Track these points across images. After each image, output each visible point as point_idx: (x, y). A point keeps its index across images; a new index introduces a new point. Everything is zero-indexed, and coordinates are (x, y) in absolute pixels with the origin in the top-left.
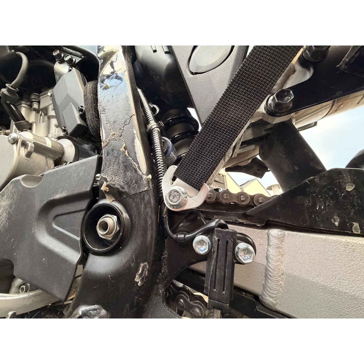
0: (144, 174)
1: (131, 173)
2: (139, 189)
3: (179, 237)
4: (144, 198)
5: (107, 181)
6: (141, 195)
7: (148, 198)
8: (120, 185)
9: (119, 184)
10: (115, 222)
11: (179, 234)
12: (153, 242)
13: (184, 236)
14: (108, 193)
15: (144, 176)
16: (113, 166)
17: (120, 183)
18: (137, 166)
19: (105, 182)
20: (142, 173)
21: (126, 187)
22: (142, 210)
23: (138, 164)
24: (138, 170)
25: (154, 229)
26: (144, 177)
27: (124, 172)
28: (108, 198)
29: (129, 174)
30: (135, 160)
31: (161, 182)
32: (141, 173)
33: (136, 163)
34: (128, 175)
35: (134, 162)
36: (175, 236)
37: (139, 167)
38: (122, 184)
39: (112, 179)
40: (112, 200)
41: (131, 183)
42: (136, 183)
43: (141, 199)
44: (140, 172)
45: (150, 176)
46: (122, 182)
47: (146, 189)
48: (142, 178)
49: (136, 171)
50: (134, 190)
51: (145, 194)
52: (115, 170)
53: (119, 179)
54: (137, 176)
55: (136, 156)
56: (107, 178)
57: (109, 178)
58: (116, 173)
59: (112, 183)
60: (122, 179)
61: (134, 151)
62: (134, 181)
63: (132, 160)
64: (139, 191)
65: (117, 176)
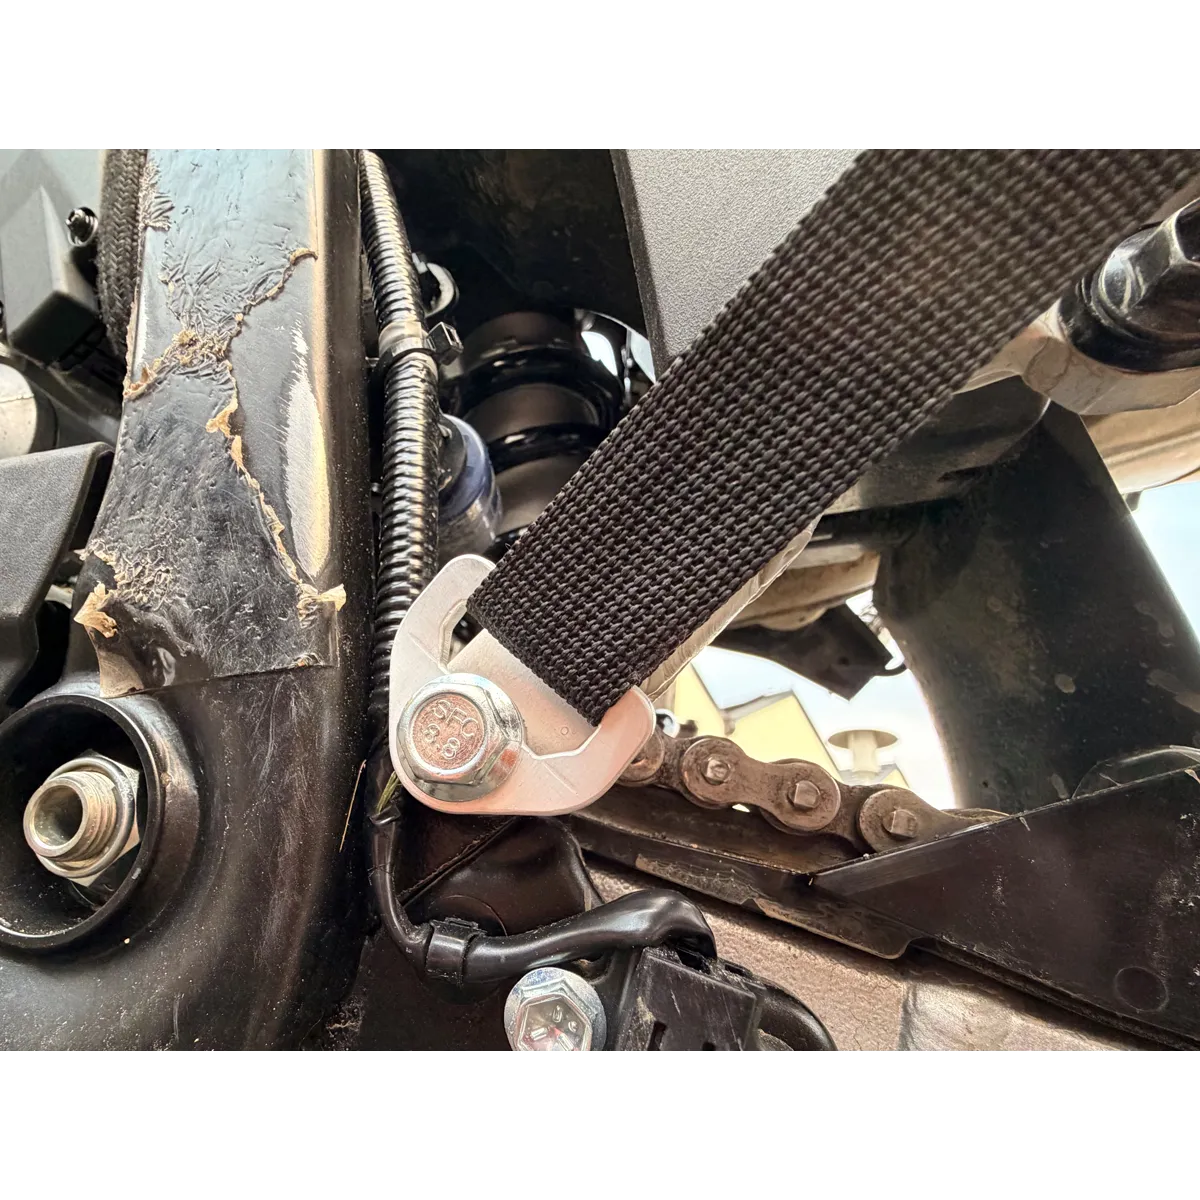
0: (307, 579)
1: (241, 559)
3: (436, 946)
4: (284, 708)
5: (111, 584)
6: (273, 686)
7: (307, 711)
9: (168, 608)
10: (126, 802)
11: (440, 932)
12: (294, 955)
13: (468, 950)
14: (110, 645)
15: (306, 587)
16: (158, 511)
17: (176, 602)
18: (279, 527)
19: (101, 587)
20: (301, 573)
21: (201, 629)
22: (265, 771)
23: (286, 515)
24: (280, 549)
25: (312, 886)
26: (307, 593)
27: (207, 552)
28: (108, 674)
29: (228, 562)
30: (276, 493)
31: (391, 637)
32: (291, 571)
34: (221, 567)
35: (267, 503)
36: (416, 938)
38: (183, 609)
39: (139, 576)
40: (125, 687)
41: (232, 616)
43: (269, 709)
44: (288, 561)
45: (338, 595)
46: (189, 601)
47: (303, 658)
48: (292, 595)
49: (268, 554)
50: (240, 655)
51: (295, 689)
52: (163, 533)
53: (175, 580)
54: (267, 580)
55: (282, 473)
56: (116, 568)
57: (125, 569)
58: (167, 548)
59: (137, 598)
60: (188, 585)
61: (277, 445)
62: (247, 605)
63: (259, 494)
64: (268, 663)
65: (167, 565)
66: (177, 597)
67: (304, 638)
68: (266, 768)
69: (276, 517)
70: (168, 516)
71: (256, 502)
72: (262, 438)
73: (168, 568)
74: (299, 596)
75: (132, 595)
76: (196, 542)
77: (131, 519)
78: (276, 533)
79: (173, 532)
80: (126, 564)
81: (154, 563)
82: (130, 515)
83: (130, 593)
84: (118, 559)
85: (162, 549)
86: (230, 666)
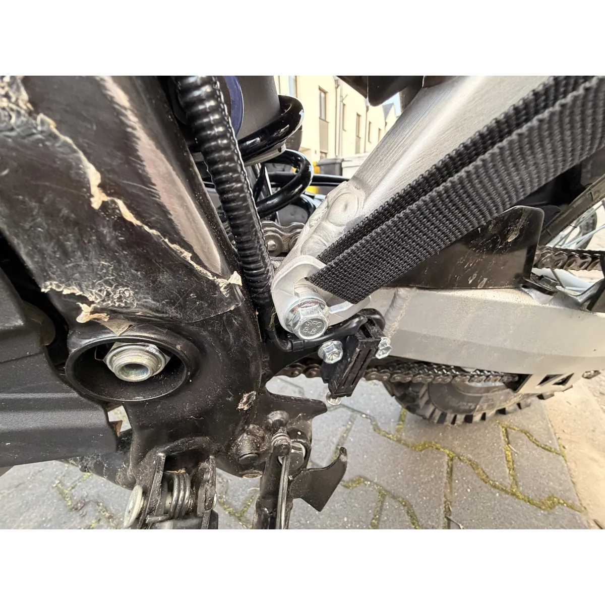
2: (214, 309)
4: (230, 323)
7: (241, 321)
8: (147, 306)
9: (142, 306)
15: (219, 280)
17: (146, 302)
19: (83, 305)
20: (214, 274)
21: (170, 309)
23: (189, 248)
24: (197, 267)
26: (222, 283)
29: (166, 278)
32: (209, 275)
33: (182, 247)
34: (164, 281)
35: (173, 243)
37: (195, 257)
38: (153, 304)
40: (126, 326)
41: (186, 301)
42: (199, 297)
44: (205, 271)
45: (236, 279)
48: (214, 286)
49: (190, 271)
50: (199, 313)
51: (232, 316)
52: (104, 271)
53: (136, 293)
54: (196, 282)
55: (170, 221)
56: (85, 295)
57: (93, 295)
58: (115, 279)
59: (116, 305)
60: (148, 294)
61: (153, 200)
62: (192, 295)
63: (163, 239)
64: (216, 313)
65: (123, 287)
66: (144, 300)
67: (229, 300)
68: (232, 340)
69: (183, 250)
70: (99, 261)
71: (163, 244)
72: (138, 196)
73: (126, 288)
74: (218, 285)
75: (111, 305)
76: (136, 272)
77: (67, 266)
78: (189, 259)
79: (112, 269)
80: (91, 292)
81: (113, 287)
82: (64, 264)
83: (109, 304)
84: (81, 290)
85: (112, 280)
86: (197, 318)
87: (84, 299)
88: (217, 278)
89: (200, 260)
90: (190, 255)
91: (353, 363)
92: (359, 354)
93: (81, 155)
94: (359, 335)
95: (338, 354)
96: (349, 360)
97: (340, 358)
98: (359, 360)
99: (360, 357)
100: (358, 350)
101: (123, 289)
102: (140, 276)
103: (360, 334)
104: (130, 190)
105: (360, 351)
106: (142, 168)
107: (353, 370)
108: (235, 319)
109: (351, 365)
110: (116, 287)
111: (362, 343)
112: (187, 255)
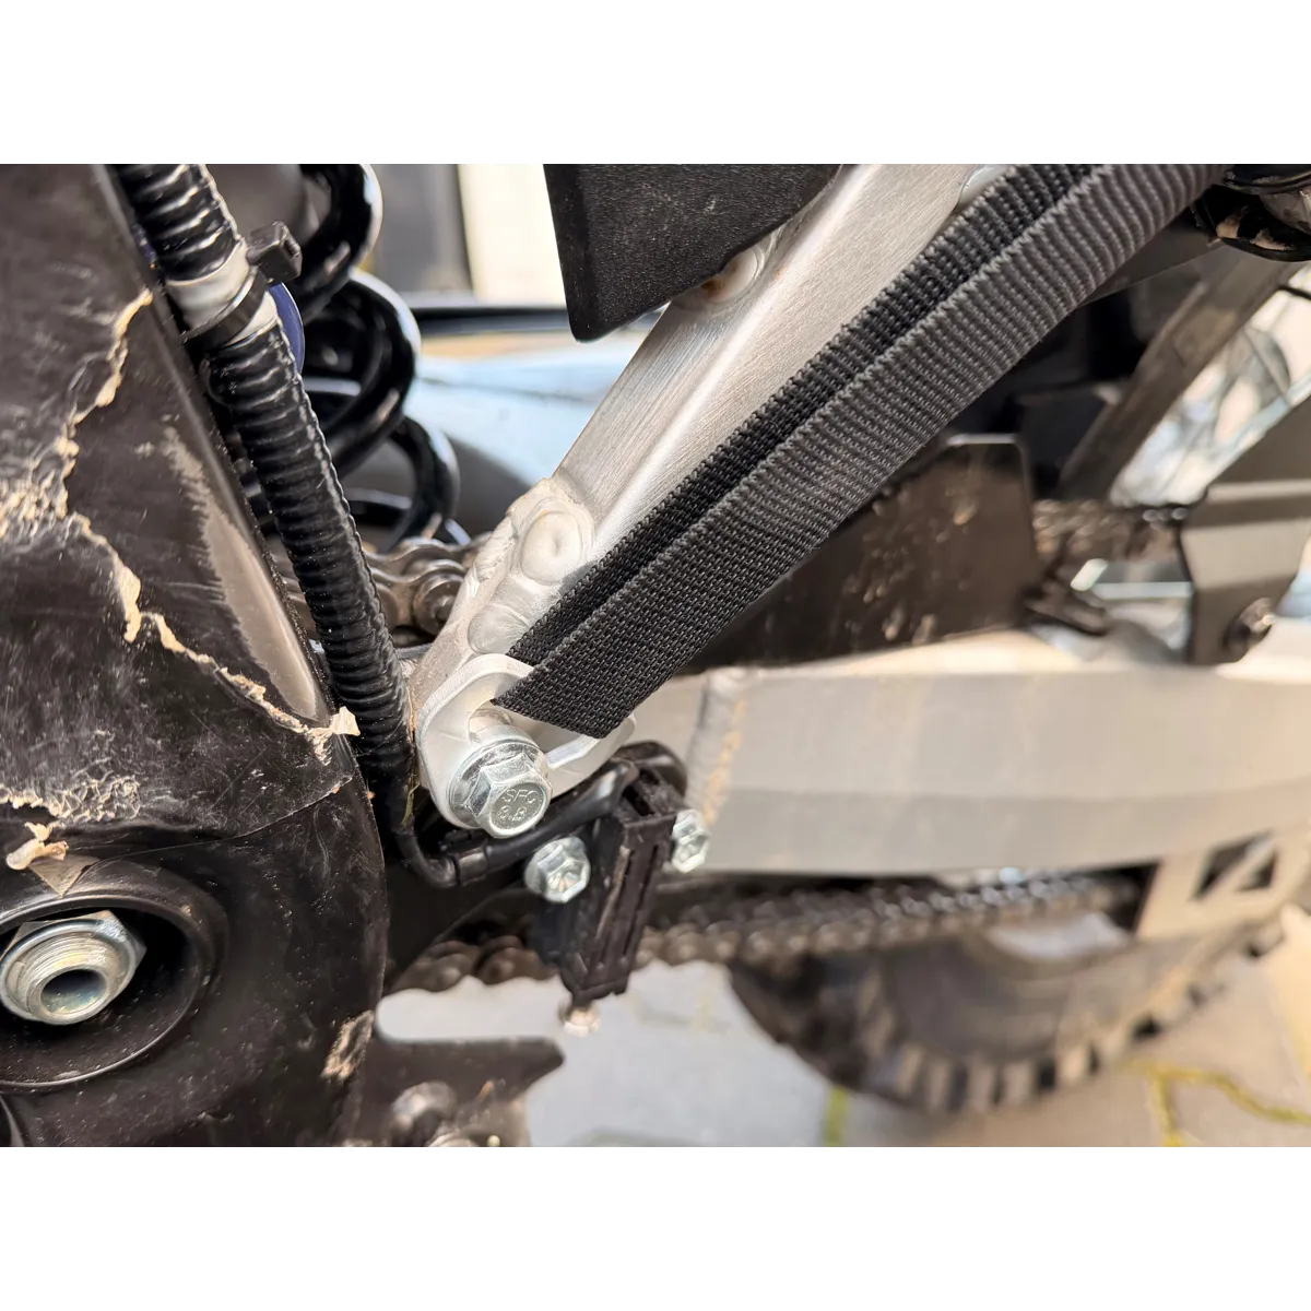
0: (312, 724)
1: (225, 739)
2: (297, 796)
4: (327, 825)
6: (308, 816)
7: (351, 817)
8: (158, 812)
9: (150, 811)
15: (313, 732)
17: (159, 802)
18: (260, 691)
19: (36, 829)
21: (205, 810)
22: (326, 871)
23: (262, 676)
24: (272, 711)
26: (318, 737)
29: (207, 745)
30: (237, 657)
32: (293, 724)
33: (249, 676)
34: (204, 752)
35: (232, 672)
36: (448, 874)
37: (273, 696)
39: (86, 799)
42: (270, 776)
43: (313, 833)
44: (285, 720)
46: (175, 796)
47: (335, 786)
48: (303, 745)
50: (264, 811)
51: (333, 808)
52: (95, 748)
53: (144, 785)
54: (267, 743)
55: (236, 635)
56: (46, 805)
57: (60, 801)
58: (112, 762)
59: (99, 818)
60: (167, 783)
61: (213, 605)
62: (254, 772)
63: (218, 668)
64: (299, 804)
65: (123, 775)
66: (157, 798)
67: (330, 771)
68: (326, 869)
69: (250, 683)
70: (92, 729)
71: (217, 678)
72: (188, 603)
73: (128, 778)
74: (311, 741)
75: (89, 818)
76: (153, 742)
77: (32, 749)
78: (260, 698)
79: (111, 743)
80: (59, 797)
81: (103, 780)
82: (27, 747)
83: (85, 817)
84: (42, 795)
85: (106, 765)
86: (257, 824)
87: (41, 815)
88: (310, 727)
89: (280, 696)
90: (264, 690)
91: (616, 891)
92: (630, 863)
93: (116, 559)
94: (624, 815)
95: (577, 872)
96: (607, 882)
97: (582, 884)
98: (632, 877)
99: (634, 868)
100: (625, 851)
101: (121, 781)
102: (159, 748)
103: (625, 810)
104: (175, 595)
105: (632, 853)
106: (204, 558)
107: (622, 909)
108: (338, 814)
109: (612, 897)
110: (109, 779)
111: (632, 832)
112: (257, 691)
